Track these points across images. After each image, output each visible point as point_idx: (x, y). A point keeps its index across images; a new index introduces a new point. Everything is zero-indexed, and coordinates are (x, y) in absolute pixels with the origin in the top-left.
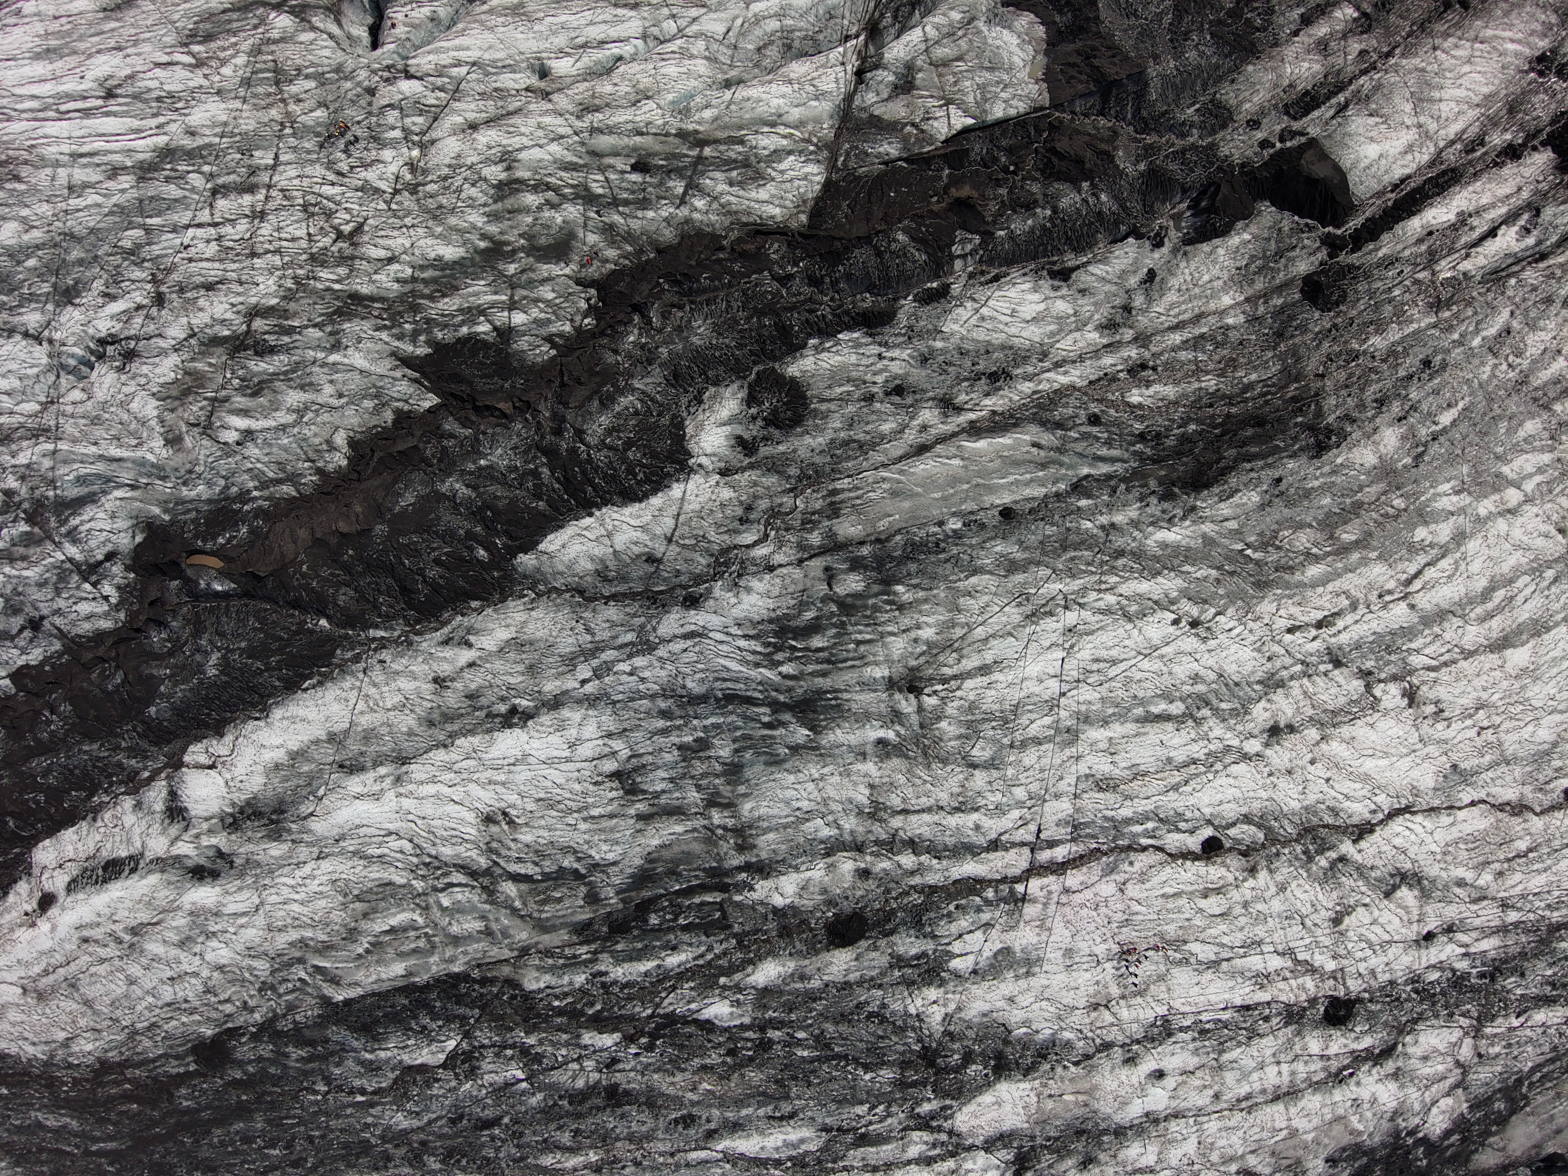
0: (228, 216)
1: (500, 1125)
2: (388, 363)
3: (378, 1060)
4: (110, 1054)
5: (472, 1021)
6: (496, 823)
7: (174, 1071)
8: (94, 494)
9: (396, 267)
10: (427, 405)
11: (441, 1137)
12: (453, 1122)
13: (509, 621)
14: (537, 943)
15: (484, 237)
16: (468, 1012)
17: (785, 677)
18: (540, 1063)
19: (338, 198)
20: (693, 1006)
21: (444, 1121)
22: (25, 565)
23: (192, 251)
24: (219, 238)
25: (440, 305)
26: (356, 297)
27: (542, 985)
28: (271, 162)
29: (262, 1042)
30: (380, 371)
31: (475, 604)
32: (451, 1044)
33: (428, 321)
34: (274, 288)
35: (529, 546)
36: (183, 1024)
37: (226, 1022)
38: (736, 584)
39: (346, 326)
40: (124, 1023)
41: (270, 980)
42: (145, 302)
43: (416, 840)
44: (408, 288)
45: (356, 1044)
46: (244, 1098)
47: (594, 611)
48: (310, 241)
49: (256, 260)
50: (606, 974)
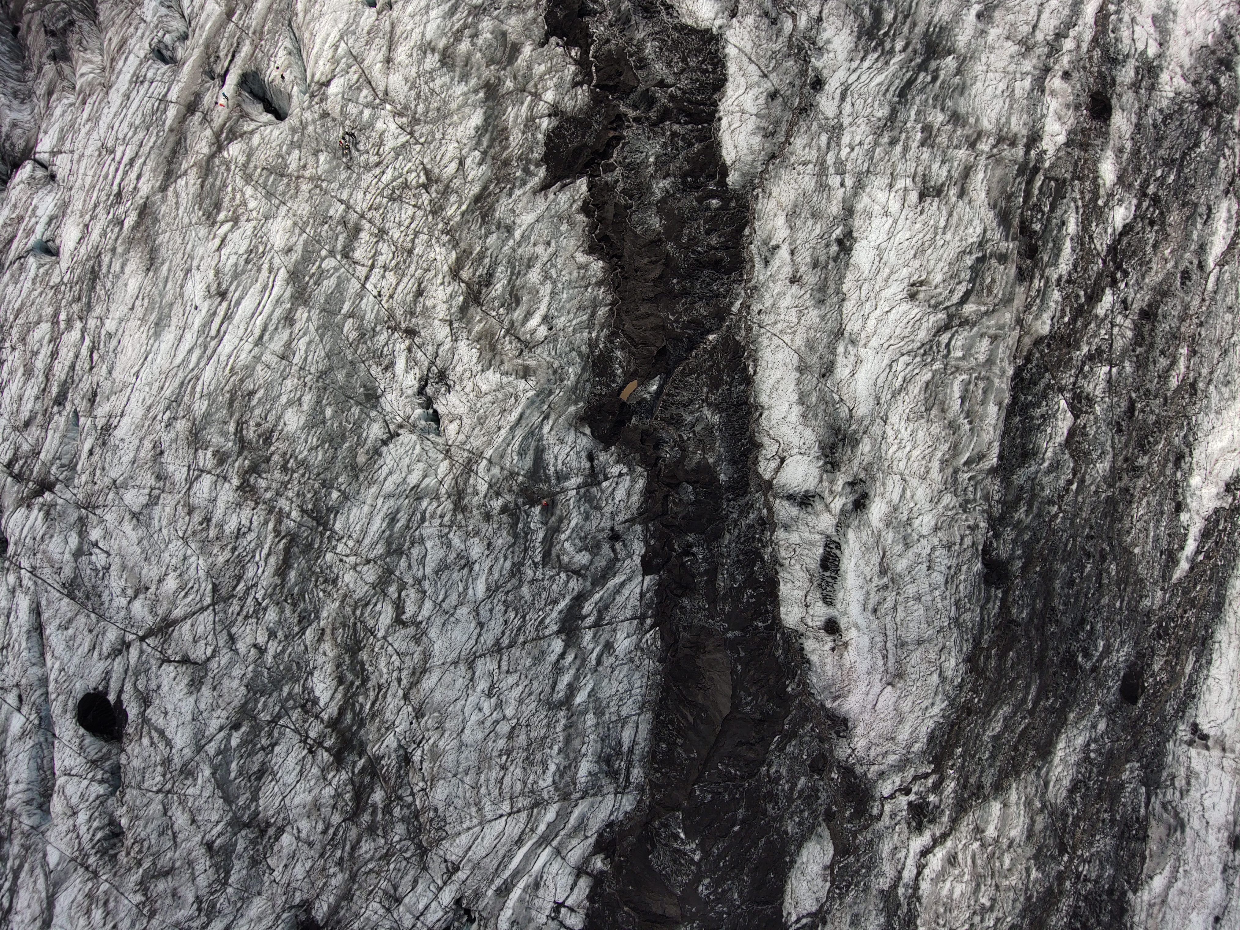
0: (370, 255)
1: (1135, 401)
2: (540, 199)
3: (1052, 459)
4: (965, 649)
5: (1053, 382)
6: (917, 293)
7: (997, 609)
8: (537, 448)
9: (468, 161)
10: (584, 188)
11: (1126, 445)
12: (1119, 431)
13: (772, 213)
14: (1017, 310)
15: (476, 91)
16: (1045, 381)
17: (904, 50)
18: (1104, 352)
19: (396, 173)
20: (1110, 231)
21: (1116, 437)
22: (566, 522)
23: (386, 292)
24: (385, 268)
25: (513, 144)
26: (478, 199)
27: (1049, 322)
28: (343, 206)
29: (1001, 534)
30: (543, 207)
31: (747, 231)
32: (1063, 403)
33: (520, 159)
34: (444, 249)
35: (724, 171)
36: (965, 580)
37: (977, 549)
38: (820, 49)
39: (497, 215)
40: (946, 624)
41: (960, 500)
42: (407, 342)
43: (904, 351)
44: (489, 160)
45: (1033, 469)
46: (1038, 569)
47: (792, 154)
48: (419, 208)
49: (416, 252)
50: (1060, 277)
